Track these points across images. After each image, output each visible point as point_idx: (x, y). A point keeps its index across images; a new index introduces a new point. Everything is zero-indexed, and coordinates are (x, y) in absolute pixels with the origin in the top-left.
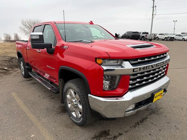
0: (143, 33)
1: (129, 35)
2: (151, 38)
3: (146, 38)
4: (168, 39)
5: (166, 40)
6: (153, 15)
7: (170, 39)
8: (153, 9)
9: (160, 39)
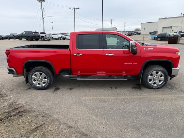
0: (42, 33)
1: (29, 35)
2: (50, 38)
3: (46, 38)
4: (61, 38)
5: (60, 39)
6: (43, 16)
7: (63, 39)
8: (42, 11)
9: (54, 38)
